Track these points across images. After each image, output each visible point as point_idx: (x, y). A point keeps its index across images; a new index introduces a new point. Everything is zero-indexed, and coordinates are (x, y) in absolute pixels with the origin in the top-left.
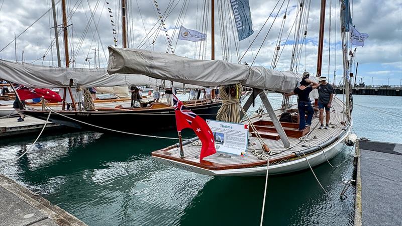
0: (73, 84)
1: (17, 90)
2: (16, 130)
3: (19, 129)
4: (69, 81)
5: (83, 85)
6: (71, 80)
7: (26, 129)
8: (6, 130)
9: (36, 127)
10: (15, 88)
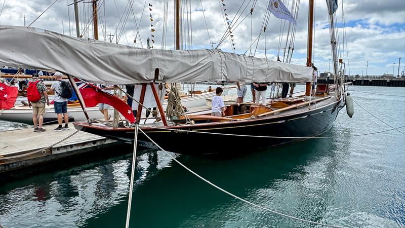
0: (159, 78)
1: (80, 89)
2: (65, 151)
3: (70, 150)
4: (154, 72)
5: (172, 78)
6: (157, 71)
7: (79, 148)
8: (51, 152)
9: (92, 145)
10: (78, 85)
